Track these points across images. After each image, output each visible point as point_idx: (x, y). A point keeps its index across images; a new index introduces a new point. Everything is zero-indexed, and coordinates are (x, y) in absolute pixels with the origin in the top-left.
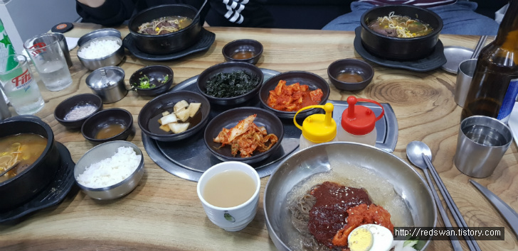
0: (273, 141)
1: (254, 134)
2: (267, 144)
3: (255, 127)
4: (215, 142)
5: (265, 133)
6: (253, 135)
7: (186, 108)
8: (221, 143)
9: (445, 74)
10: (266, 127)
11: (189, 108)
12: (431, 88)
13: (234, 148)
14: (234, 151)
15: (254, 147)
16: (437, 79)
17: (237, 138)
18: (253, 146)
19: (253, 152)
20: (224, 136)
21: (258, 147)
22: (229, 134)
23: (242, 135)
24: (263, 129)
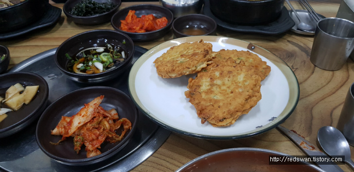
0: (126, 127)
1: (101, 122)
2: (118, 132)
3: (102, 112)
4: (54, 135)
5: (116, 117)
6: (99, 123)
7: (21, 93)
8: (61, 136)
9: (294, 36)
10: (117, 110)
11: (24, 93)
12: (285, 51)
13: (77, 141)
14: (77, 145)
15: (102, 139)
16: (288, 41)
17: (80, 128)
18: (100, 138)
19: (101, 145)
20: (65, 127)
21: (107, 138)
22: (70, 123)
23: (85, 124)
24: (114, 112)
